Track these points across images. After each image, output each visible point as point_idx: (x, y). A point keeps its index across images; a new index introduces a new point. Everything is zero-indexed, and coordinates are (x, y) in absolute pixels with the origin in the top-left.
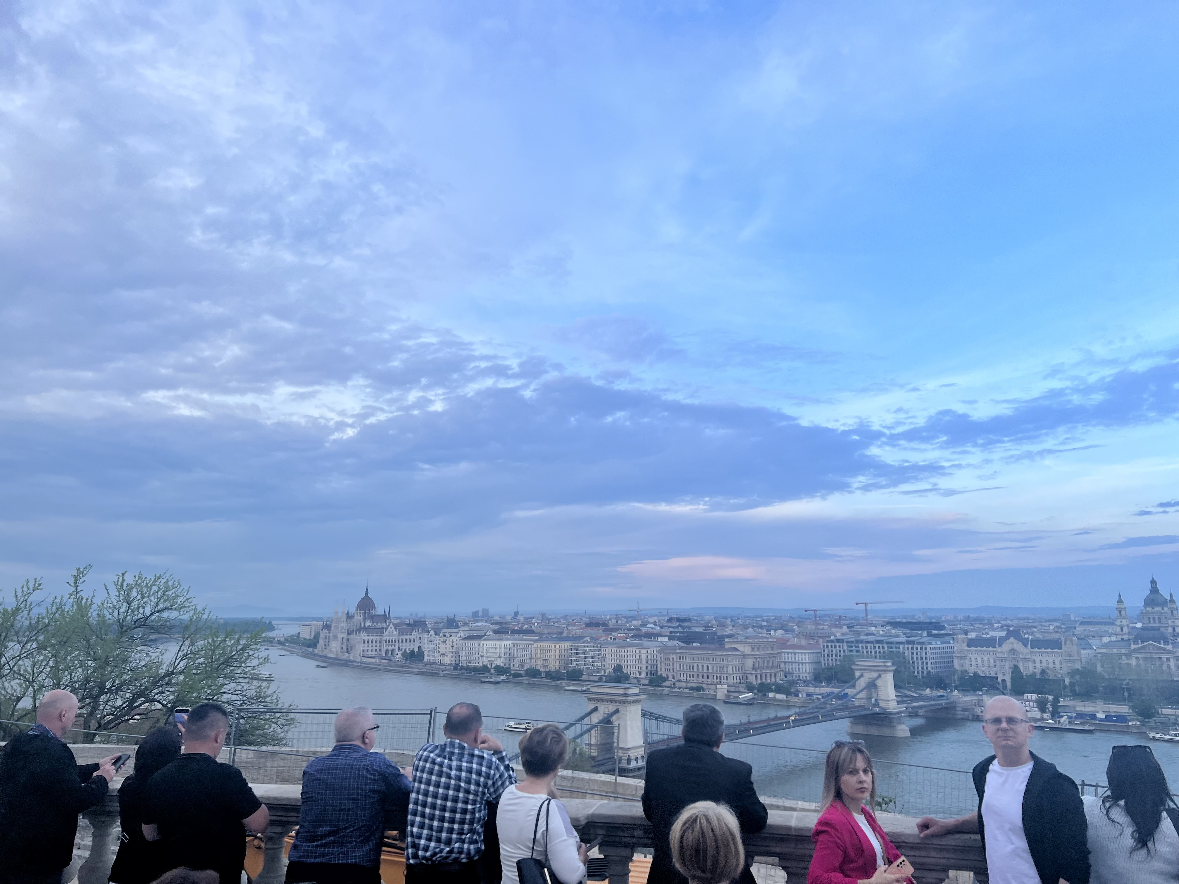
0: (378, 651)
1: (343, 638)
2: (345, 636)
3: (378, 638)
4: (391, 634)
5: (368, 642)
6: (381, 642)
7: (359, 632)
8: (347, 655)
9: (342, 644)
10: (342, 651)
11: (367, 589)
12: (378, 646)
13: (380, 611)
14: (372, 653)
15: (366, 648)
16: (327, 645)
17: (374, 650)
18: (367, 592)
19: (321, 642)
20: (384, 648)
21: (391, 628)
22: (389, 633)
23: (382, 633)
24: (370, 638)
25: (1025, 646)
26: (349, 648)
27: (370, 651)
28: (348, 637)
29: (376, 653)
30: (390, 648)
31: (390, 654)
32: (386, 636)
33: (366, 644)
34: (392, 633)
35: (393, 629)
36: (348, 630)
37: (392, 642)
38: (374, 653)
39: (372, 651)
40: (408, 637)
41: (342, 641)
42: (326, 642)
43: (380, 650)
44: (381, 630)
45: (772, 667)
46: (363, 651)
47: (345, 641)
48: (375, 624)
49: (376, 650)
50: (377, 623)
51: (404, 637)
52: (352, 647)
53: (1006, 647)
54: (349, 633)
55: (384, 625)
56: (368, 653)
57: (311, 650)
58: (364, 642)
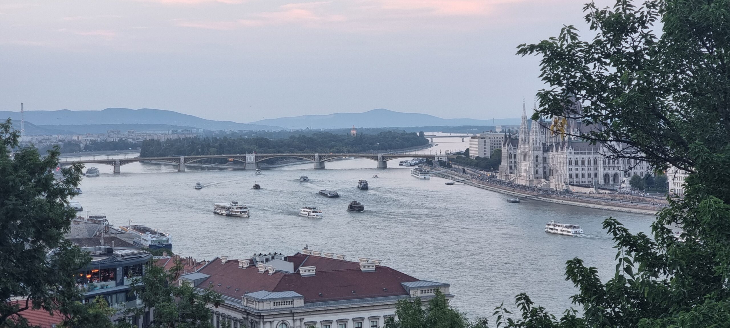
0: (592, 176)
1: (537, 157)
2: (540, 153)
3: (592, 156)
5: (577, 163)
6: (596, 162)
7: (562, 148)
8: (544, 182)
9: (537, 165)
10: (537, 176)
12: (592, 169)
14: (583, 179)
15: (574, 173)
16: (513, 167)
17: (586, 175)
19: (505, 162)
20: (601, 172)
23: (598, 148)
24: (580, 157)
26: (548, 172)
27: (580, 175)
28: (545, 155)
29: (590, 179)
30: (611, 172)
31: (611, 182)
33: (574, 167)
34: (613, 148)
36: (544, 144)
37: (613, 163)
38: (586, 179)
39: (583, 176)
41: (537, 161)
42: (510, 162)
43: (596, 175)
46: (571, 176)
47: (540, 160)
49: (589, 175)
52: (551, 170)
54: (546, 149)
56: (578, 180)
57: (490, 174)
58: (570, 163)
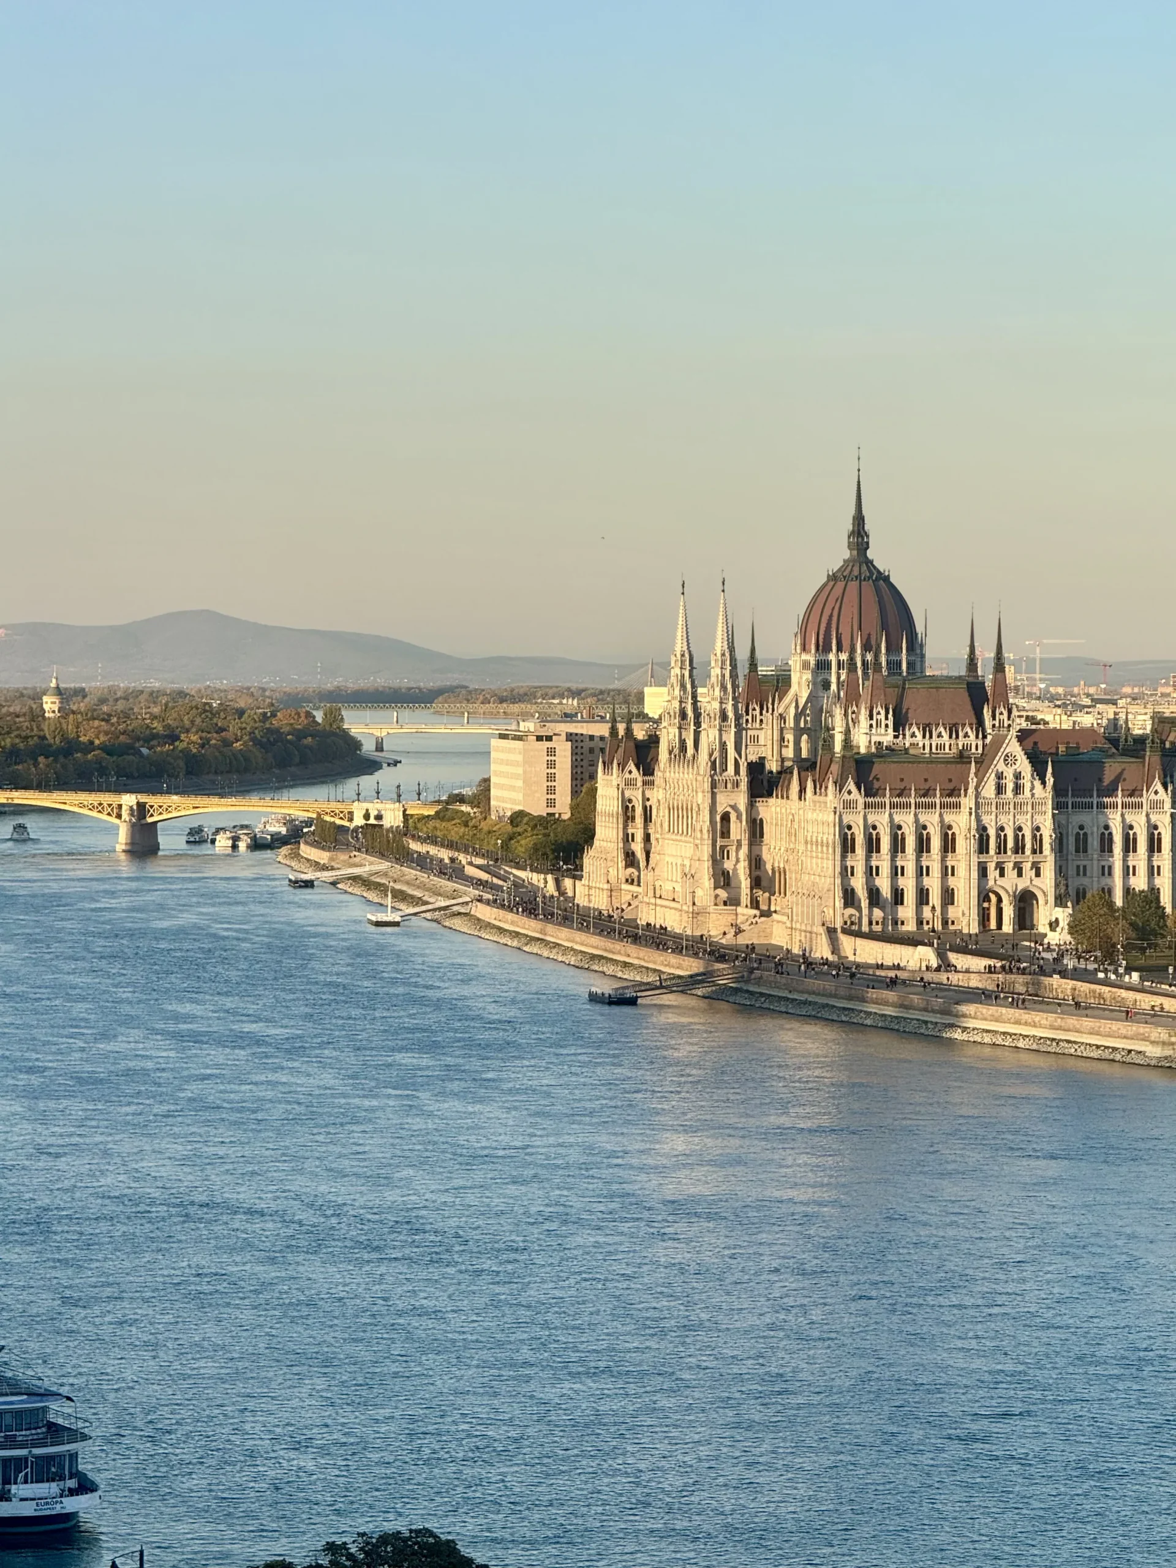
0: (935, 898)
1: (725, 817)
2: (737, 802)
3: (934, 820)
5: (872, 846)
6: (949, 844)
7: (820, 781)
9: (725, 851)
10: (726, 893)
11: (859, 519)
12: (935, 869)
13: (942, 656)
14: (899, 912)
15: (860, 885)
16: (637, 857)
17: (911, 896)
18: (861, 539)
19: (606, 835)
20: (969, 884)
21: (1008, 759)
22: (1000, 789)
23: (956, 788)
24: (885, 820)
26: (768, 878)
27: (886, 896)
28: (758, 812)
29: (925, 912)
30: (1008, 884)
31: (1009, 926)
32: (983, 808)
33: (860, 860)
34: (1018, 789)
35: (1024, 766)
36: (755, 768)
37: (1019, 848)
38: (910, 911)
39: (896, 896)
41: (725, 832)
42: (630, 837)
43: (948, 897)
44: (951, 774)
46: (848, 896)
48: (914, 738)
49: (922, 895)
50: (927, 729)
52: (780, 873)
54: (758, 785)
55: (970, 739)
56: (877, 913)
57: (551, 883)
58: (847, 845)
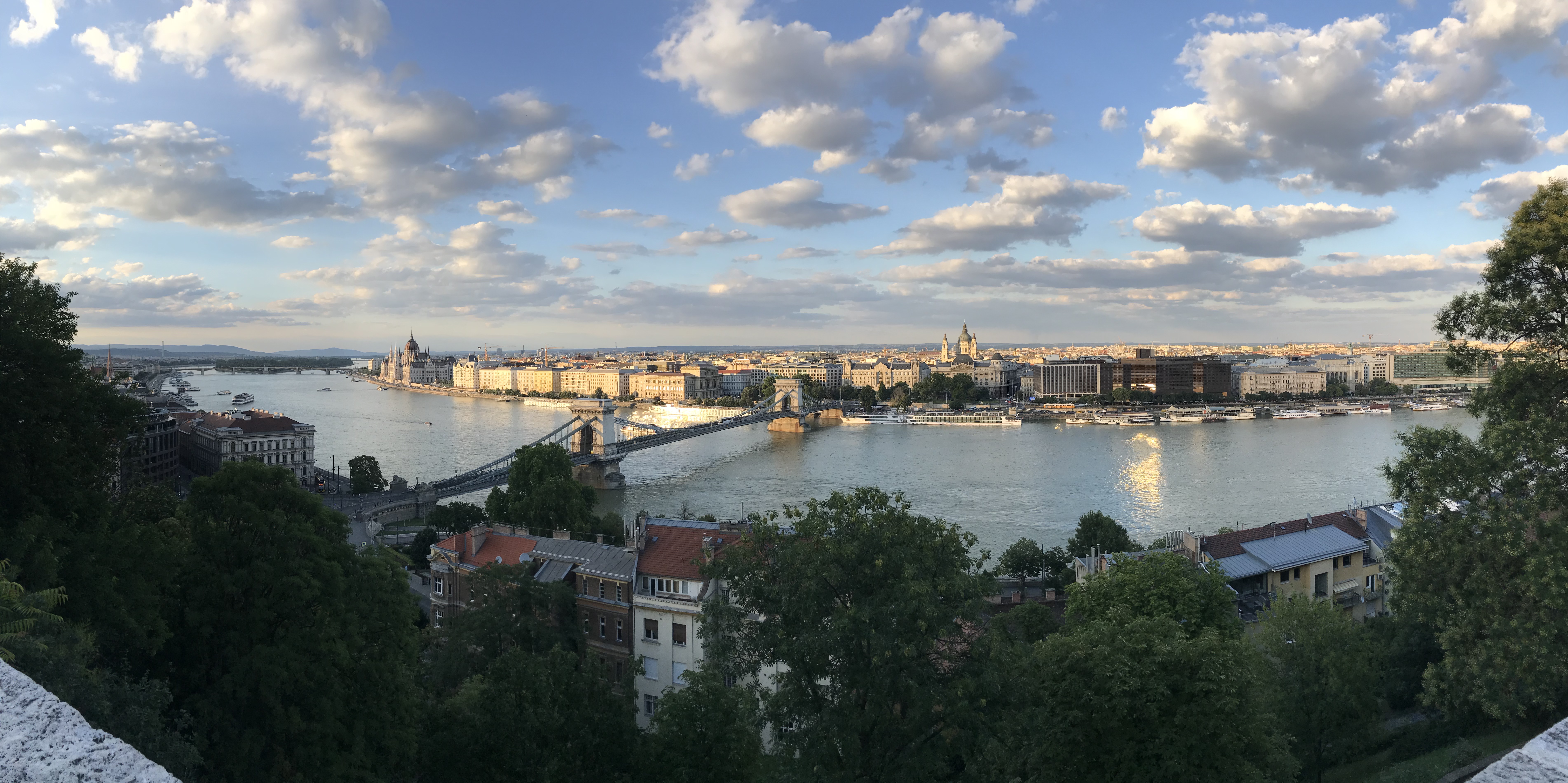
2: (398, 368)
3: (421, 369)
4: (430, 367)
5: (414, 373)
6: (423, 372)
7: (408, 365)
8: (400, 381)
9: (397, 373)
10: (396, 378)
11: (412, 334)
12: (421, 375)
13: (422, 350)
14: (417, 380)
15: (413, 377)
16: (386, 374)
18: (412, 336)
19: (382, 371)
20: (426, 377)
21: (430, 362)
23: (424, 366)
24: (416, 369)
25: (889, 368)
26: (402, 377)
28: (401, 369)
30: (430, 377)
31: (430, 382)
32: (426, 367)
36: (400, 363)
37: (431, 373)
38: (419, 380)
39: (417, 378)
40: (442, 369)
41: (397, 371)
42: (385, 371)
43: (423, 378)
44: (423, 365)
45: (715, 387)
46: (411, 378)
49: (420, 378)
50: (420, 358)
51: (439, 369)
53: (877, 368)
54: (401, 366)
55: (425, 359)
56: (415, 381)
57: (376, 377)
58: (411, 372)
